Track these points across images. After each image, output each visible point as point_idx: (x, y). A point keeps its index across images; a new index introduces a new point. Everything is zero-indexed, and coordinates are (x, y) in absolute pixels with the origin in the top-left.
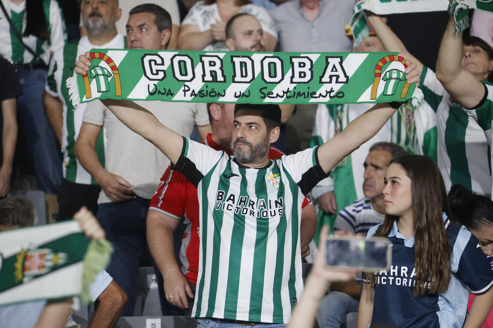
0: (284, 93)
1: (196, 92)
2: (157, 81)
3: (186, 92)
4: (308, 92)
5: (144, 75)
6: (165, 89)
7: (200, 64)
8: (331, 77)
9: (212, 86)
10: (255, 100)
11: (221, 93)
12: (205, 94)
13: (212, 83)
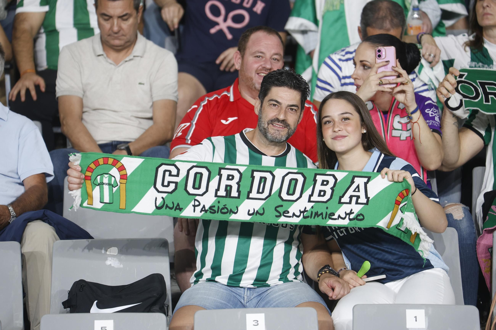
0: (301, 212)
1: (207, 208)
2: (166, 194)
3: (196, 208)
4: (327, 213)
5: (153, 186)
6: (173, 203)
7: (218, 177)
8: (351, 197)
9: (224, 201)
10: (270, 218)
11: (233, 210)
12: (216, 210)
13: (225, 198)
